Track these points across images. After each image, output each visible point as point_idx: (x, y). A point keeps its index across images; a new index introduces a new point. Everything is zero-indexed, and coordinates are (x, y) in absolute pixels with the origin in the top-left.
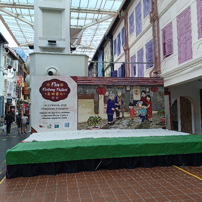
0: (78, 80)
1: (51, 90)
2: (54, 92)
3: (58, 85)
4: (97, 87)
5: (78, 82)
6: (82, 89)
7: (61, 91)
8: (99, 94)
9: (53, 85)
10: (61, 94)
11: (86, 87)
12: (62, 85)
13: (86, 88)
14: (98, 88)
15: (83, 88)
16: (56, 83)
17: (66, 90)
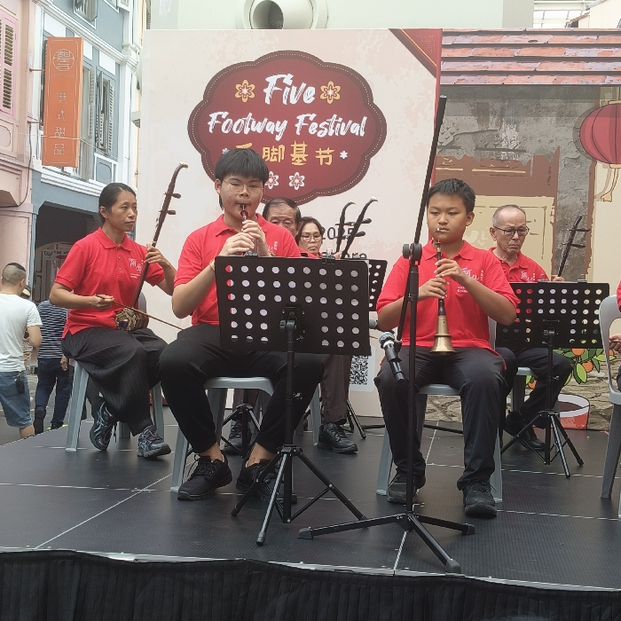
0: (446, 53)
1: (258, 128)
2: (278, 138)
3: (309, 95)
4: (584, 107)
5: (445, 66)
6: (470, 123)
7: (321, 134)
8: (595, 160)
9: (277, 96)
10: (325, 155)
11: (497, 106)
12: (332, 92)
13: (502, 115)
14: (589, 114)
15: (481, 113)
16: (296, 83)
17: (357, 129)
